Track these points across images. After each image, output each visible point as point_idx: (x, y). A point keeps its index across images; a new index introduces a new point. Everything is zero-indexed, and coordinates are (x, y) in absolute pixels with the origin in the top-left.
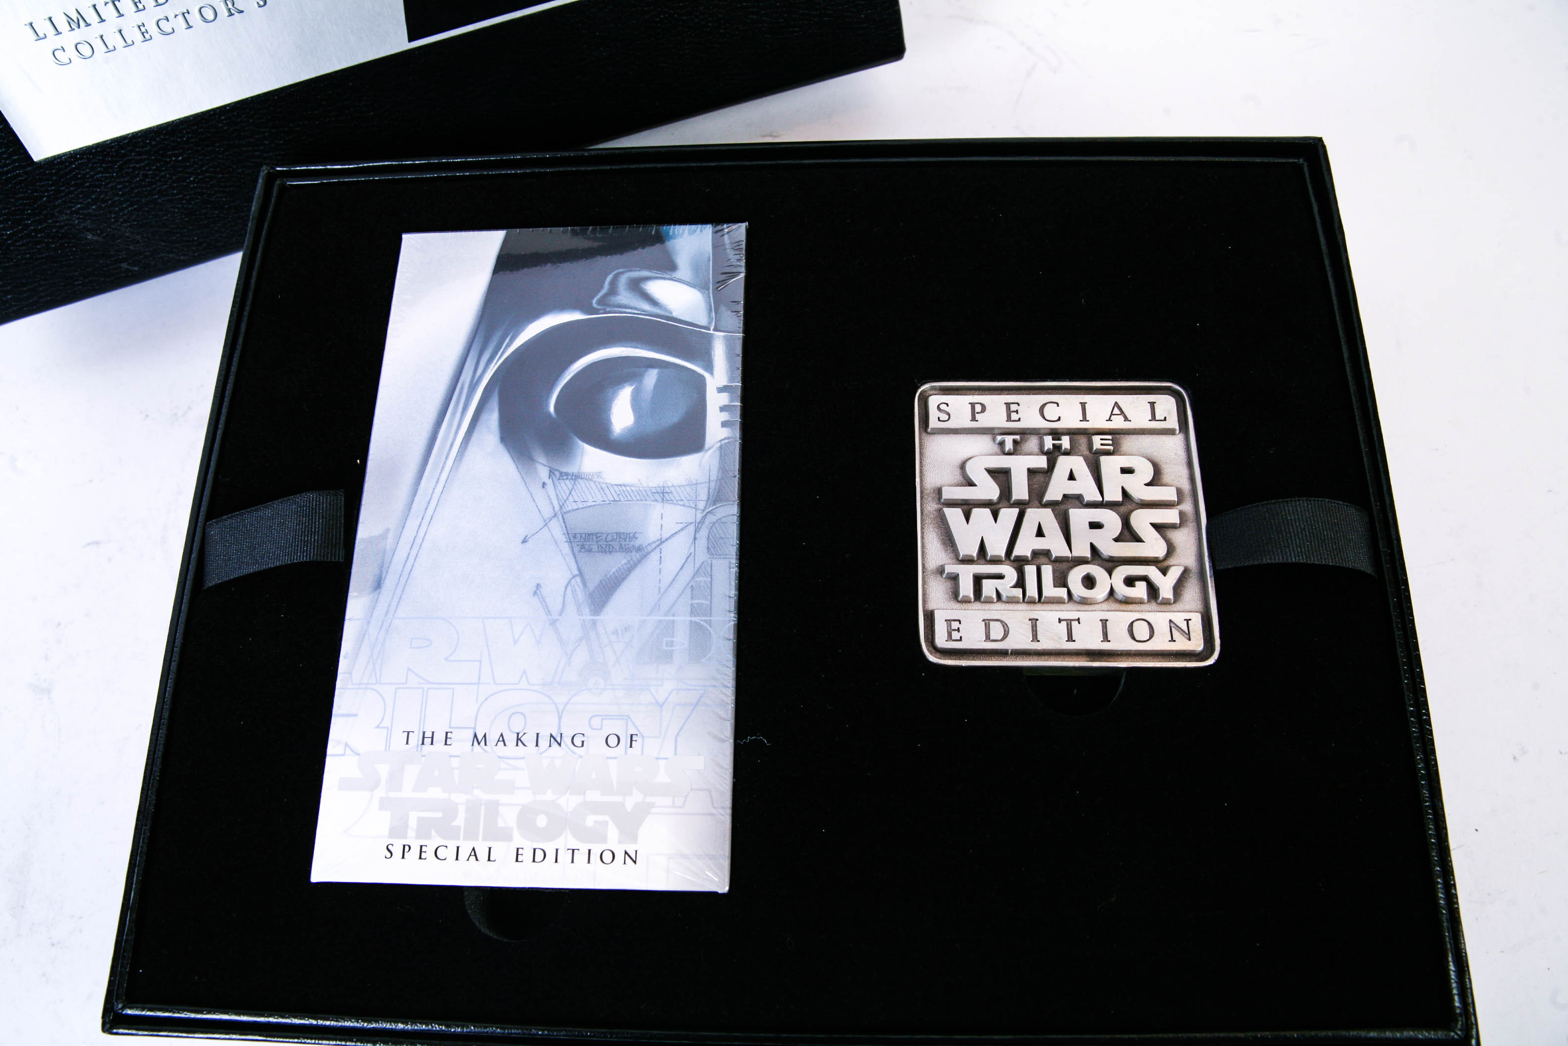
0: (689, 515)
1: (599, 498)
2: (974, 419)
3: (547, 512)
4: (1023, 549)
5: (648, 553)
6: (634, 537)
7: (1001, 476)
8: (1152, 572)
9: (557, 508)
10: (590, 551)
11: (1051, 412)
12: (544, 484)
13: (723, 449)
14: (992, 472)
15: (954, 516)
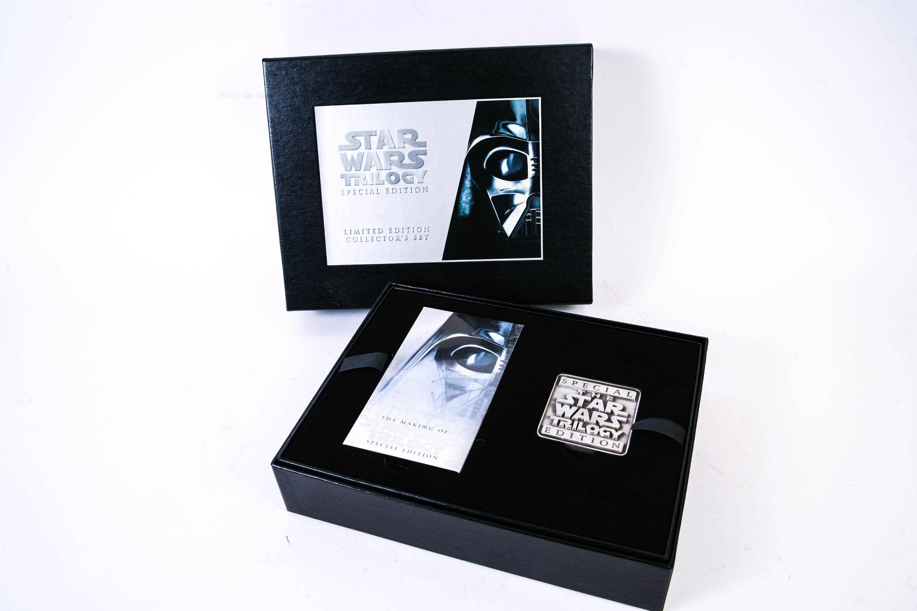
0: (482, 387)
1: (457, 377)
2: (573, 384)
3: (442, 377)
4: (576, 417)
5: (467, 392)
6: (464, 388)
7: (576, 400)
8: (613, 431)
9: (445, 376)
10: (450, 388)
11: (596, 388)
12: (443, 371)
13: (497, 375)
14: (574, 398)
15: (558, 406)
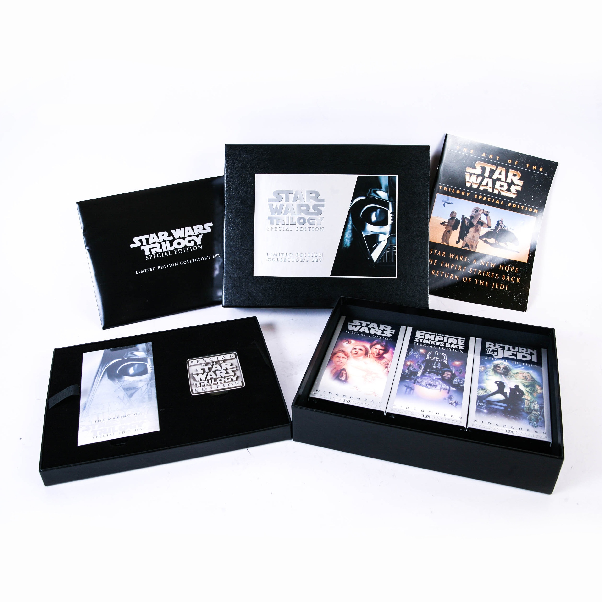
0: (146, 383)
1: (129, 383)
2: (197, 362)
3: (119, 386)
4: (208, 377)
5: (139, 389)
6: (136, 387)
7: (204, 370)
8: (232, 377)
10: (128, 390)
11: (212, 359)
12: (118, 383)
13: (151, 373)
14: (202, 369)
15: (195, 376)
